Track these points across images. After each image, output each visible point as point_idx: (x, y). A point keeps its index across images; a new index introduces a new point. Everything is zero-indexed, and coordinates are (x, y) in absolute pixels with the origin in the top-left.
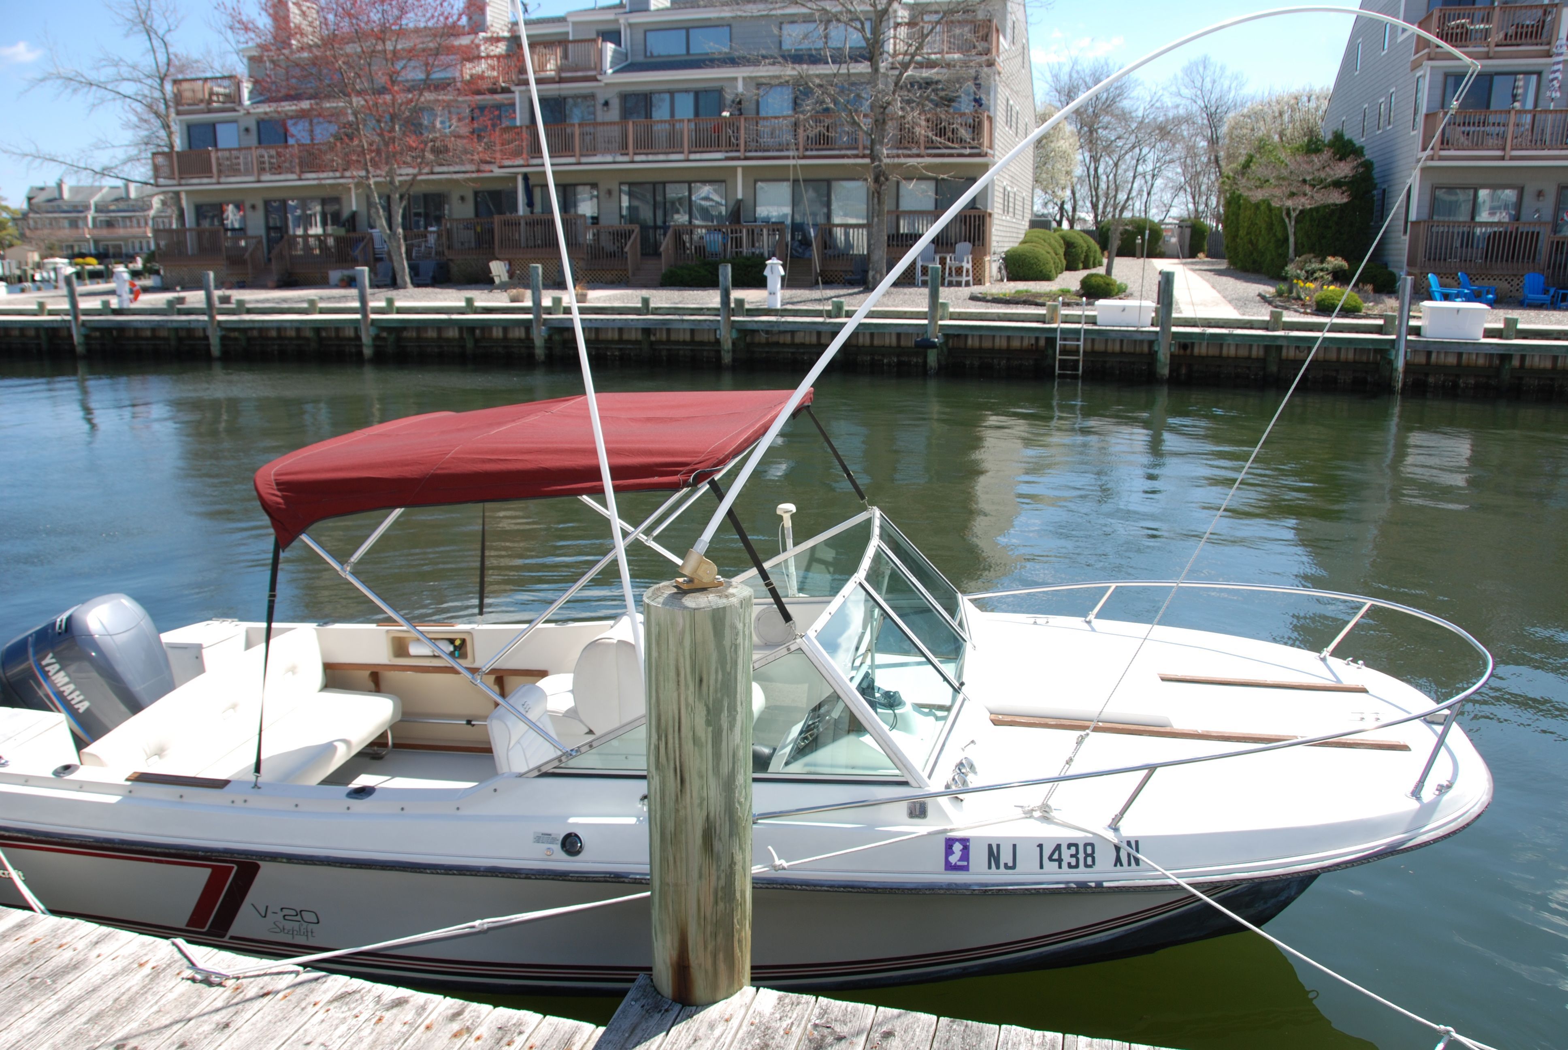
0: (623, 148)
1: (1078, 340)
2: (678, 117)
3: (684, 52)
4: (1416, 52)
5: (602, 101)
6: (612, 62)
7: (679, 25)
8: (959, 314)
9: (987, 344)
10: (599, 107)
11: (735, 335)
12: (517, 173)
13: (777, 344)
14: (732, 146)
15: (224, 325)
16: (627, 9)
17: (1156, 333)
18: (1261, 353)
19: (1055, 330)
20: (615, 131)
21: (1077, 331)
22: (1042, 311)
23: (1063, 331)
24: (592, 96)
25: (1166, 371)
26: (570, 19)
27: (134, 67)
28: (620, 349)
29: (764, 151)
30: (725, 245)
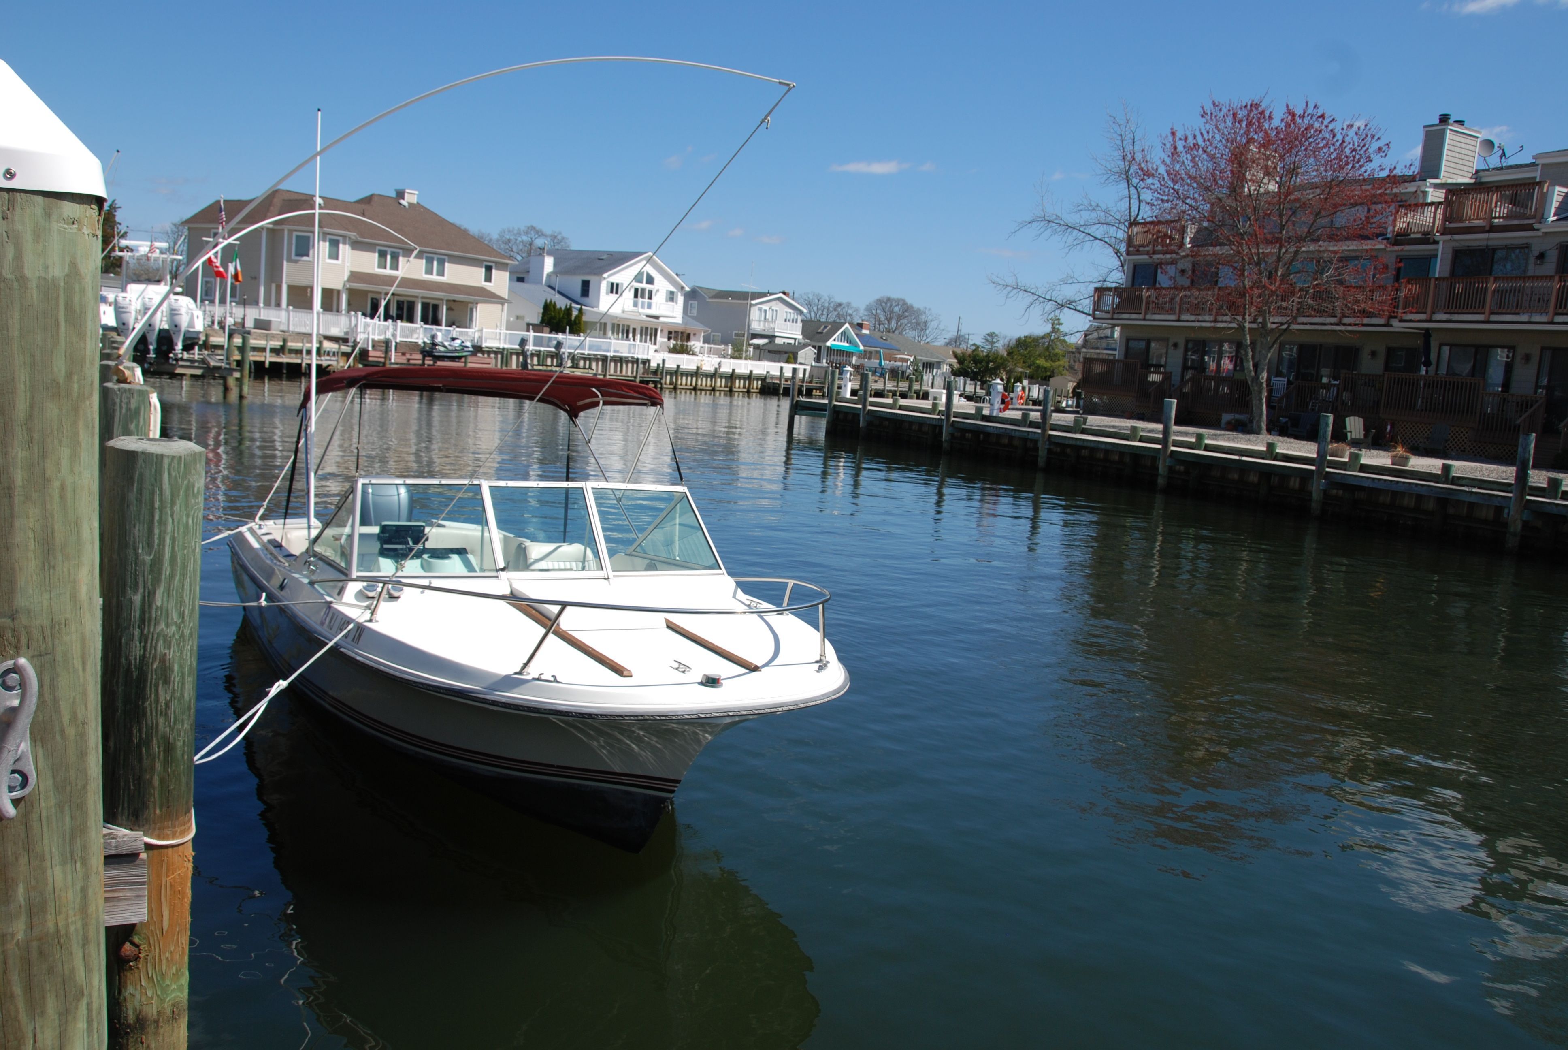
5: (1536, 253)
6: (1557, 209)
10: (1532, 260)
11: (1531, 517)
12: (1419, 329)
15: (1053, 440)
27: (1106, 212)
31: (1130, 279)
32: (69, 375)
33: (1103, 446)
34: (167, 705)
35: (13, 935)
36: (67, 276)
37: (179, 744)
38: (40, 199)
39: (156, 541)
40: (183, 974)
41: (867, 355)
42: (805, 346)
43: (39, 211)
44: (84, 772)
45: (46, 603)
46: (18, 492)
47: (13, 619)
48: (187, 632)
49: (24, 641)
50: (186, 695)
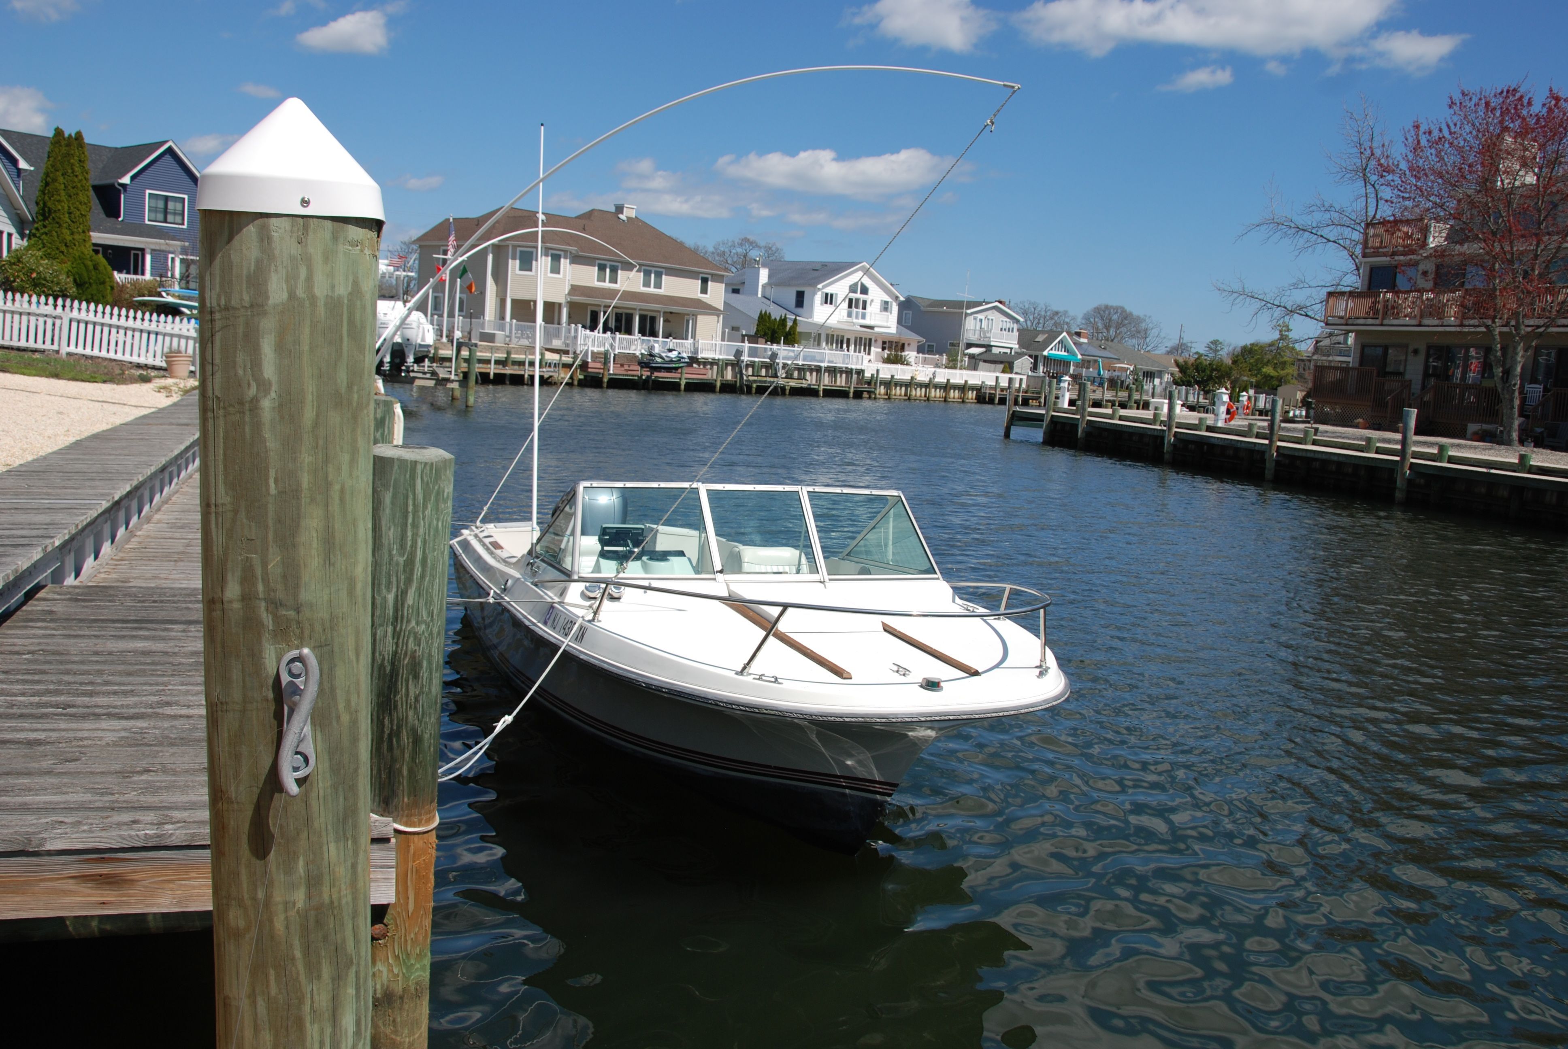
15: (1281, 451)
27: (1341, 212)
31: (1366, 283)
32: (350, 387)
33: (1335, 458)
34: (416, 699)
35: (294, 903)
36: (350, 294)
37: (427, 736)
38: (329, 223)
39: (409, 543)
40: (426, 955)
41: (1085, 364)
42: (1019, 355)
43: (327, 235)
44: (355, 756)
45: (326, 598)
46: (305, 495)
47: (298, 613)
48: (435, 630)
49: (307, 632)
50: (433, 690)
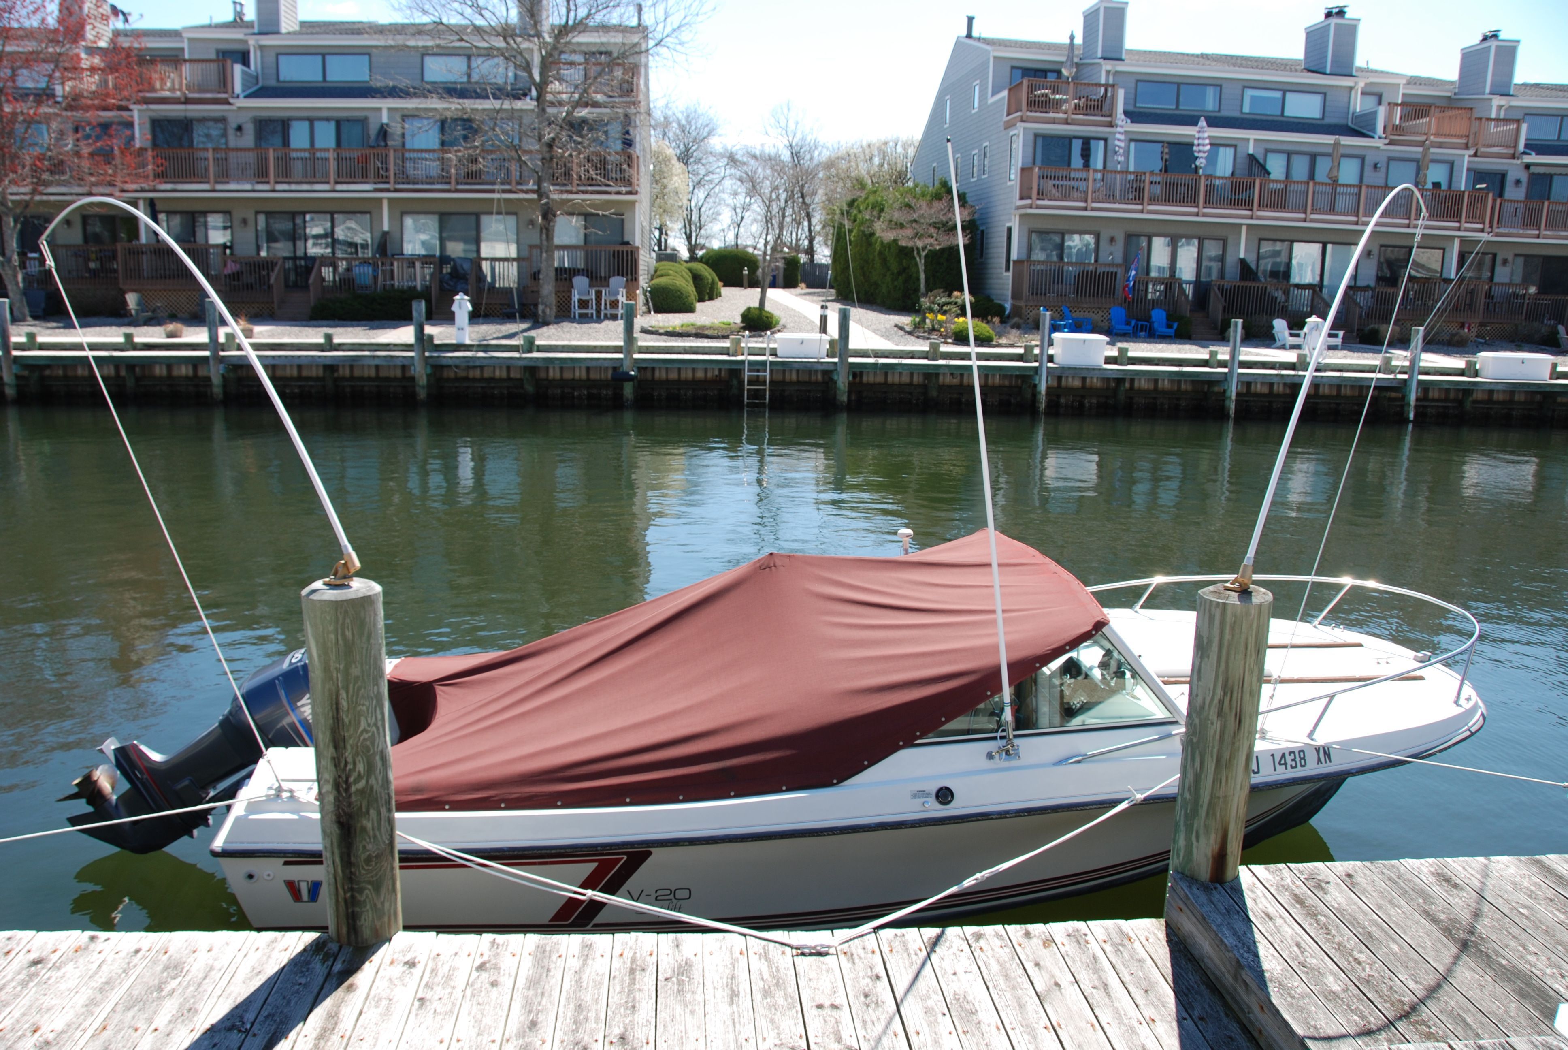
0: (262, 175)
1: (765, 371)
2: (318, 145)
3: (320, 78)
4: (1008, 114)
5: (234, 126)
6: (242, 86)
7: (313, 51)
8: (647, 347)
9: (673, 376)
10: (231, 132)
11: (429, 371)
12: (139, 198)
13: (466, 379)
14: (381, 177)
16: (256, 30)
17: (835, 363)
18: (921, 380)
19: (743, 362)
20: (251, 157)
21: (764, 363)
22: (726, 344)
23: (751, 363)
24: (223, 120)
25: (845, 398)
26: (185, 35)
28: (300, 387)
29: (414, 183)
30: (375, 278)
